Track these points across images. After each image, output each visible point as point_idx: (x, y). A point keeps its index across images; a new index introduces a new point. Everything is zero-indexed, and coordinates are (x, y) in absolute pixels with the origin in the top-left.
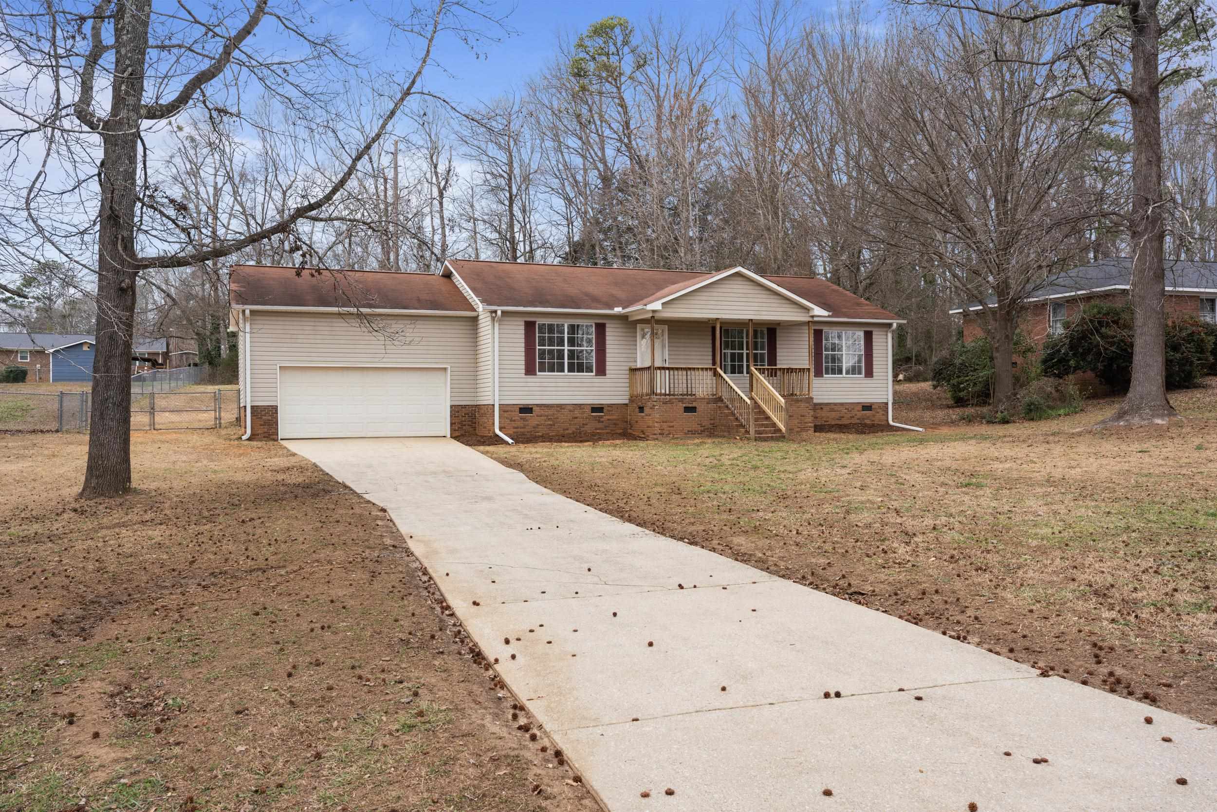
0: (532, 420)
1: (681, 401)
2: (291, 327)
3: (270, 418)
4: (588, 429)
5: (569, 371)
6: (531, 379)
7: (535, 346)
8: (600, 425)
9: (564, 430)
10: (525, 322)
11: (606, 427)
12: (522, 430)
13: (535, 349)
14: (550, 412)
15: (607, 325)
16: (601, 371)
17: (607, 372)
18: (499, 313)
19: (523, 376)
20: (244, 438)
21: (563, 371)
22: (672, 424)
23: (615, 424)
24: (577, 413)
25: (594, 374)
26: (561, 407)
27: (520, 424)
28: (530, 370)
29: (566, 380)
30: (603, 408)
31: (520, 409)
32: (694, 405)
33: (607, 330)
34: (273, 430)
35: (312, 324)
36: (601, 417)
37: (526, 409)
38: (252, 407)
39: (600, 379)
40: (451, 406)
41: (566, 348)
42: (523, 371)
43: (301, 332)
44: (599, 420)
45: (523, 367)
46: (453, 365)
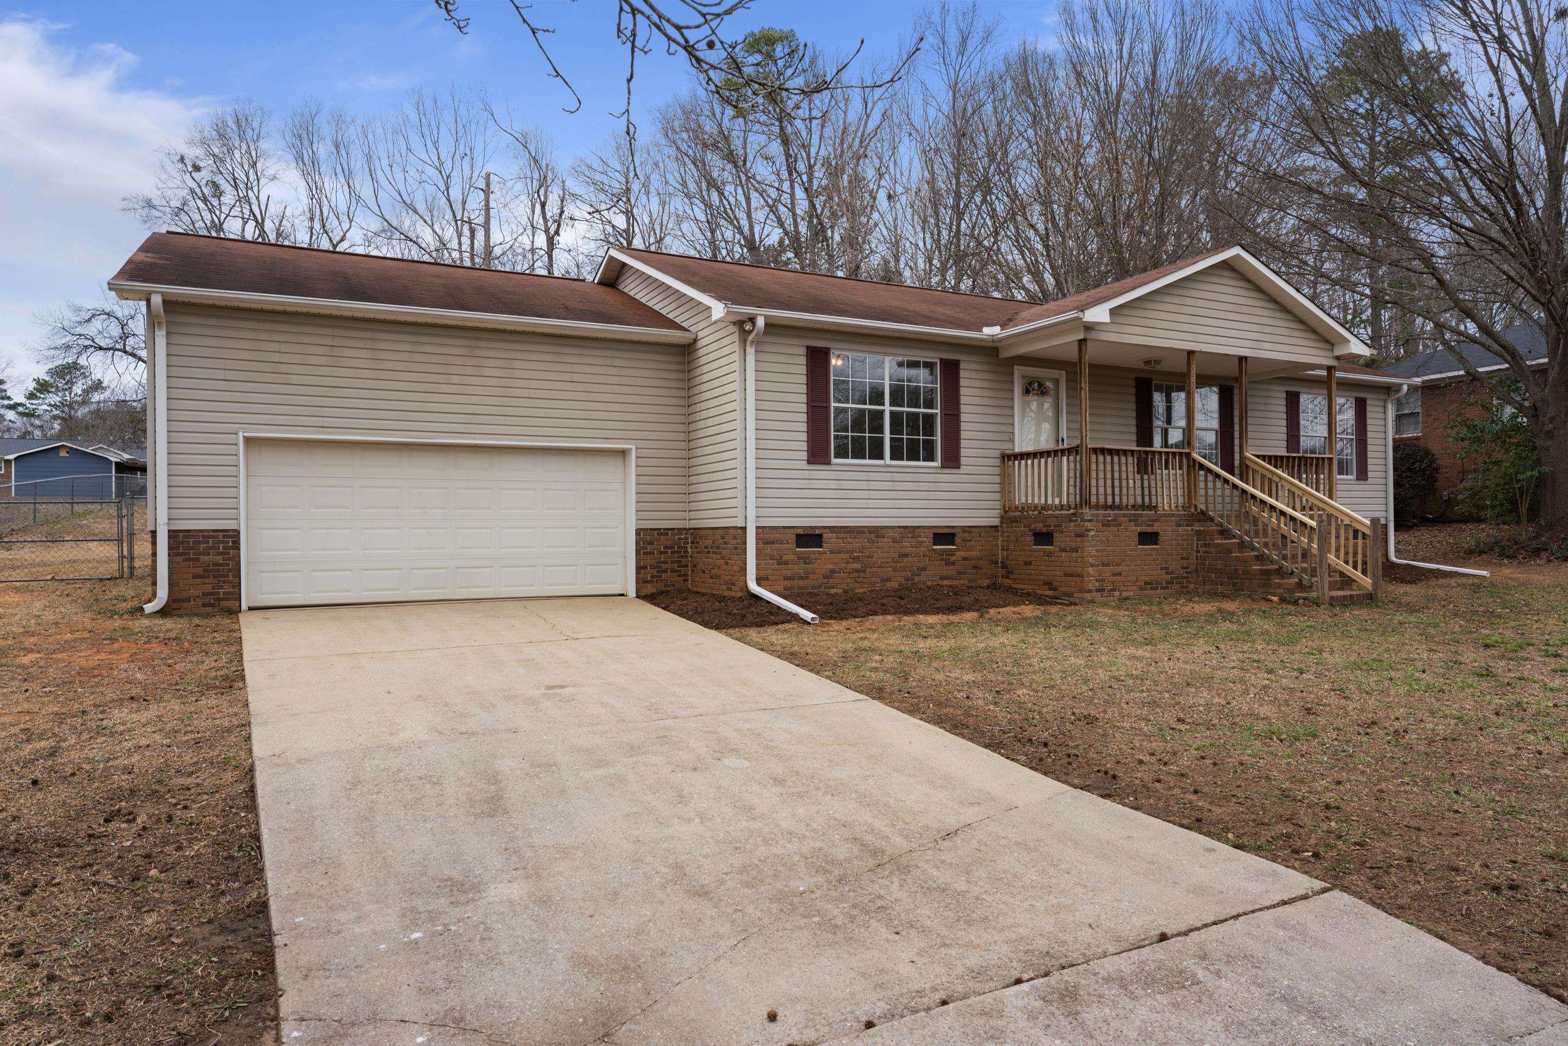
0: (823, 560)
1: (1134, 519)
2: (275, 347)
3: (220, 559)
4: (928, 578)
5: (892, 459)
6: (820, 472)
7: (827, 400)
8: (950, 571)
9: (883, 581)
10: (808, 347)
11: (960, 573)
12: (801, 583)
13: (827, 408)
14: (856, 544)
15: (962, 365)
16: (952, 460)
17: (963, 460)
18: (761, 322)
19: (804, 465)
20: (149, 608)
21: (881, 456)
22: (1118, 569)
23: (975, 567)
24: (907, 545)
25: (937, 464)
26: (876, 532)
27: (798, 569)
28: (817, 454)
29: (888, 476)
30: (953, 535)
31: (798, 536)
32: (1156, 528)
33: (962, 374)
34: (228, 588)
35: (328, 341)
36: (951, 553)
37: (809, 538)
38: (173, 534)
39: (948, 476)
40: (638, 531)
41: (887, 408)
42: (804, 456)
43: (297, 359)
44: (947, 559)
45: (804, 446)
46: (640, 444)
